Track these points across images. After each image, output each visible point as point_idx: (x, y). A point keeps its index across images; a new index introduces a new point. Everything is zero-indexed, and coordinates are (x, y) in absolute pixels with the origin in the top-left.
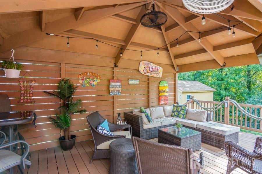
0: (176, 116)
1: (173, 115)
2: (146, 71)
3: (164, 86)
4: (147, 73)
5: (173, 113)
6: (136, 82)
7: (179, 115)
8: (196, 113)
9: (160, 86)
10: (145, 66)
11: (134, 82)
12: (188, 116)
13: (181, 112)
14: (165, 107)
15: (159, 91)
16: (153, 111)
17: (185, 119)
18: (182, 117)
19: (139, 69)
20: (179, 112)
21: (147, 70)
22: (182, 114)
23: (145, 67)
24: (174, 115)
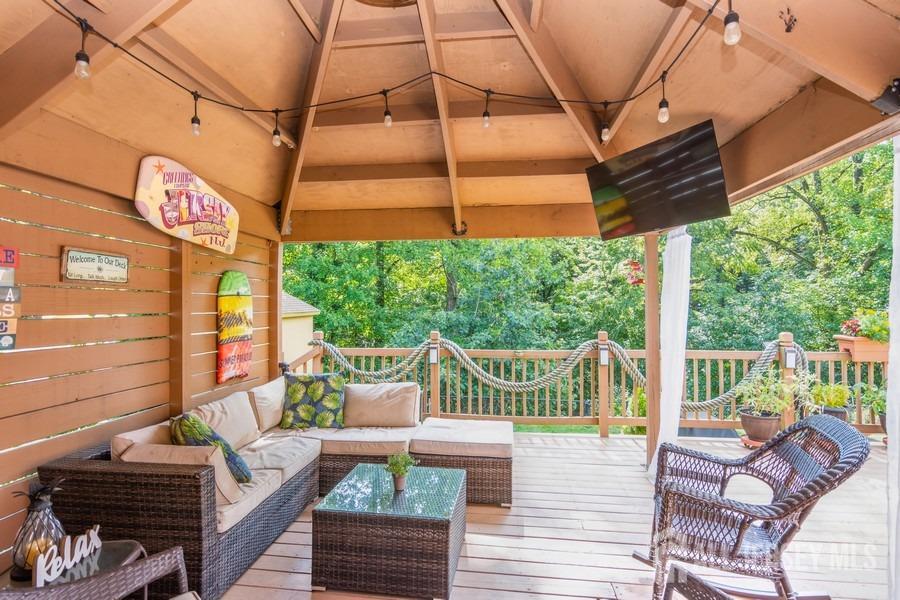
0: (303, 421)
1: (290, 420)
2: (175, 214)
3: (238, 294)
4: (180, 224)
5: (291, 414)
6: (114, 270)
7: (316, 414)
8: (385, 396)
9: (221, 293)
10: (170, 187)
11: (100, 269)
12: (353, 413)
13: (329, 404)
14: (254, 390)
15: (218, 319)
16: (216, 419)
17: (341, 428)
18: (329, 423)
19: (137, 199)
20: (316, 404)
21: (177, 207)
22: (331, 410)
23: (167, 193)
24: (297, 418)
